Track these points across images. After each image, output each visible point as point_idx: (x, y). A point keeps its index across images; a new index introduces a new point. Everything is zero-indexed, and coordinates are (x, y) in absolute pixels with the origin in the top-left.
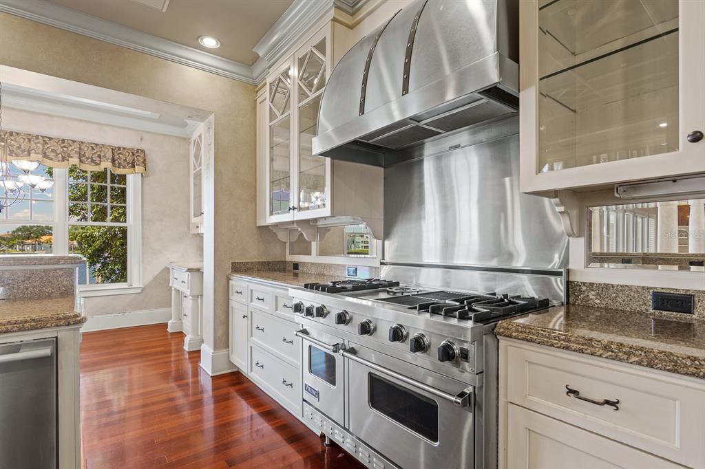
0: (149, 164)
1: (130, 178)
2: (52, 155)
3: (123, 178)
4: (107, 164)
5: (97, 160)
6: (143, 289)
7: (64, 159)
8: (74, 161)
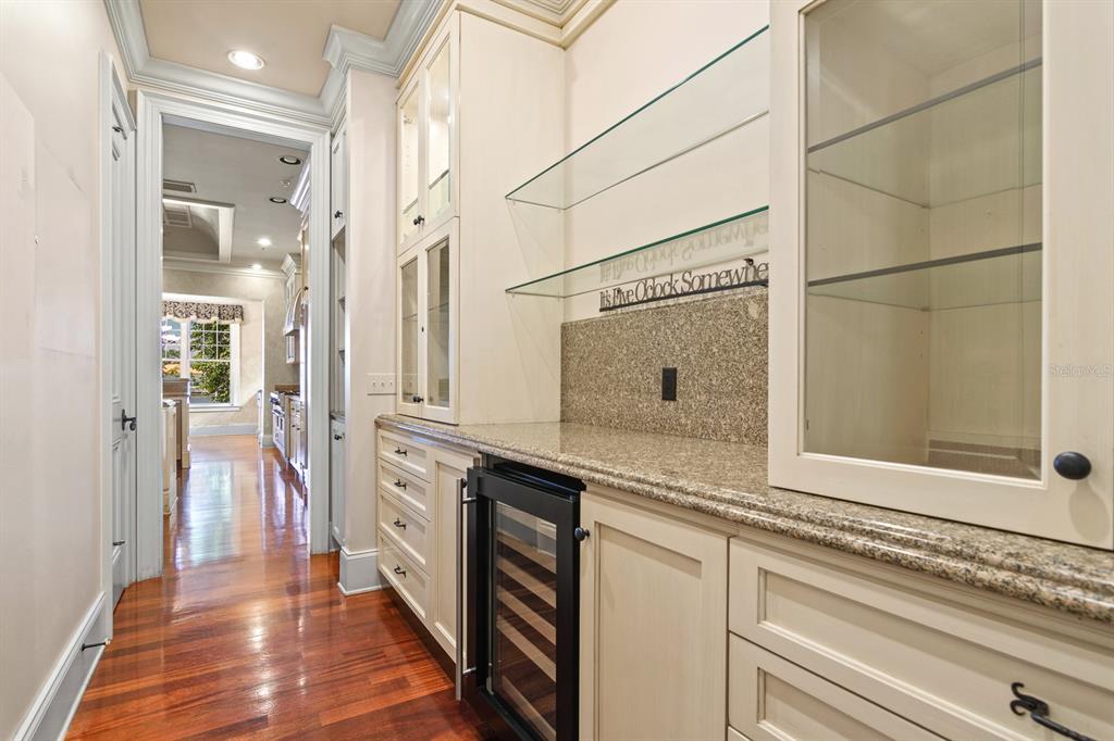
0: (245, 316)
1: (232, 326)
2: (179, 314)
3: (227, 327)
4: (215, 318)
5: (209, 315)
6: (241, 408)
7: (187, 316)
8: (193, 318)
